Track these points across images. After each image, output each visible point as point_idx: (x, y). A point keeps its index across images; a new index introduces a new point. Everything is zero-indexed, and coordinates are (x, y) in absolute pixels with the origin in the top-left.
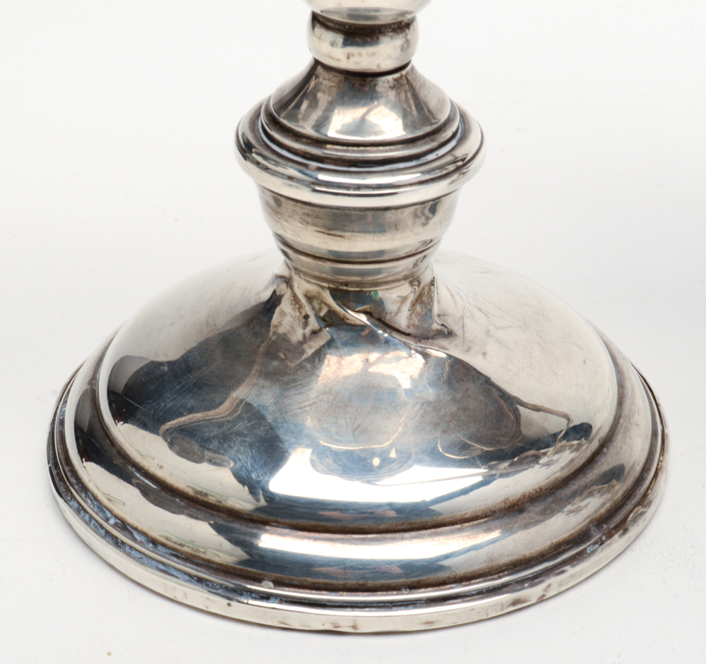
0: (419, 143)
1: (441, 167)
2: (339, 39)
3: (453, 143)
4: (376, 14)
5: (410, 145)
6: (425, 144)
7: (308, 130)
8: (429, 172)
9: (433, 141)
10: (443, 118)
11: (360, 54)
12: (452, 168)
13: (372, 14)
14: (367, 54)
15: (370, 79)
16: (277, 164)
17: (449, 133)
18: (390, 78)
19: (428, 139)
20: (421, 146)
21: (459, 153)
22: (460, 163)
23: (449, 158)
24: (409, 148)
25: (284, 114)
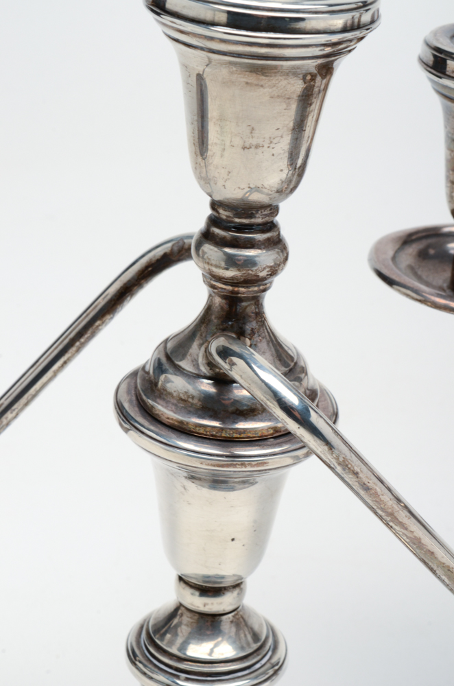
0: (250, 658)
1: (264, 673)
2: (197, 593)
3: (270, 653)
4: (222, 580)
5: (245, 660)
6: (254, 658)
7: (174, 650)
8: (256, 677)
9: (258, 655)
10: (263, 638)
11: (212, 604)
12: (271, 672)
13: (219, 580)
14: (217, 603)
15: (218, 617)
16: (152, 671)
17: (267, 647)
18: (230, 615)
19: (255, 654)
20: (252, 660)
21: (274, 660)
22: (276, 668)
23: (268, 665)
24: (244, 663)
25: (157, 636)
